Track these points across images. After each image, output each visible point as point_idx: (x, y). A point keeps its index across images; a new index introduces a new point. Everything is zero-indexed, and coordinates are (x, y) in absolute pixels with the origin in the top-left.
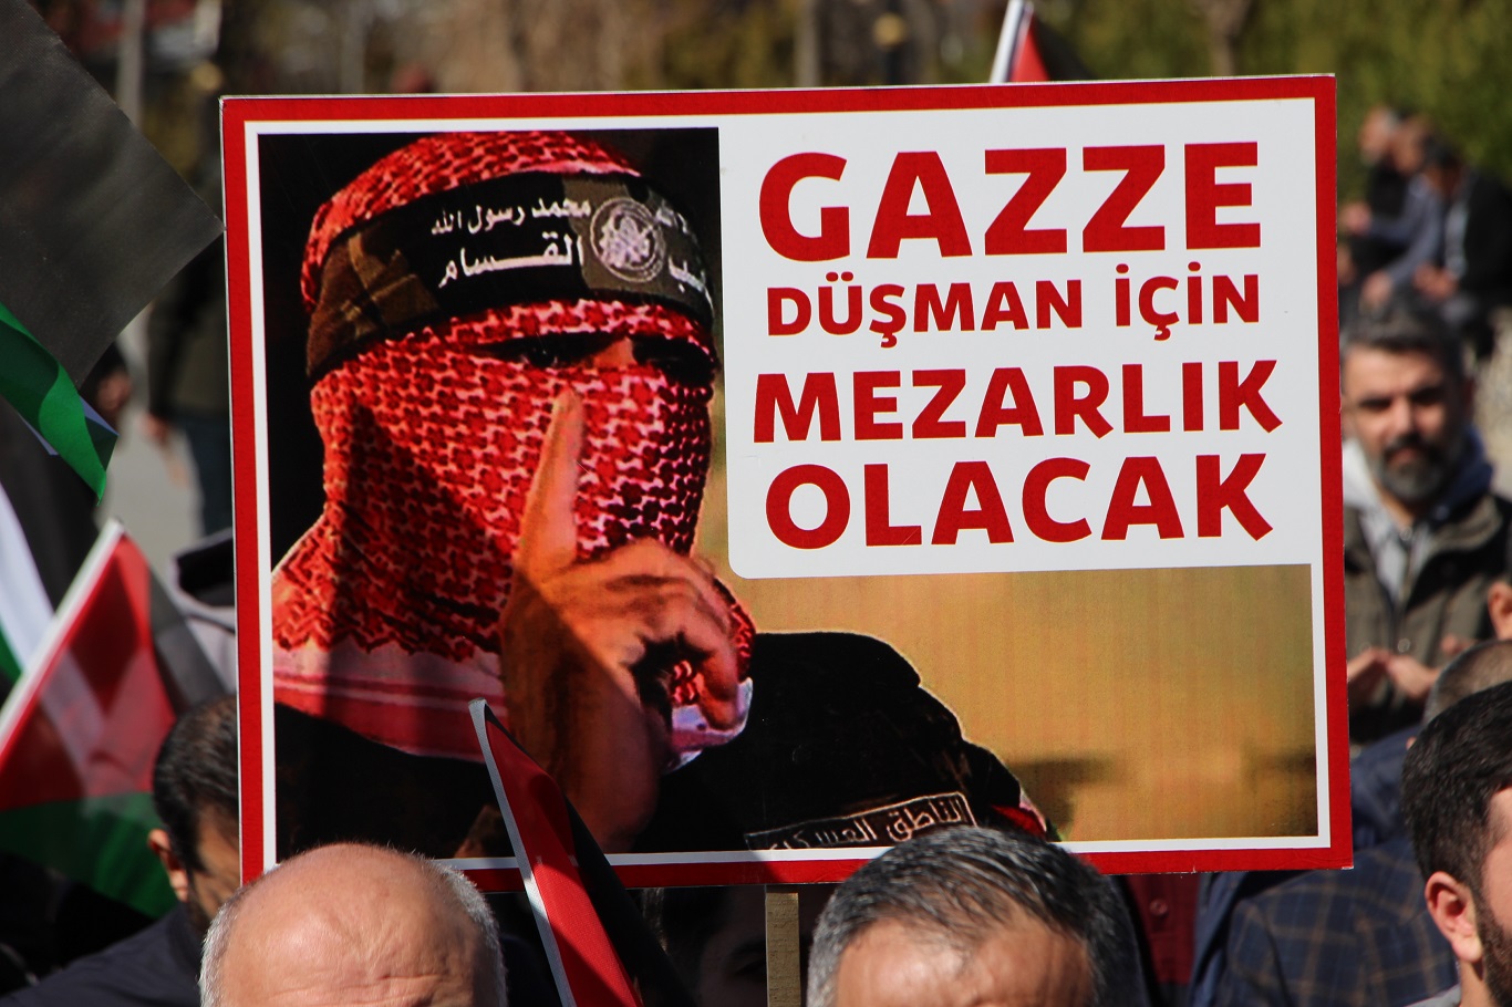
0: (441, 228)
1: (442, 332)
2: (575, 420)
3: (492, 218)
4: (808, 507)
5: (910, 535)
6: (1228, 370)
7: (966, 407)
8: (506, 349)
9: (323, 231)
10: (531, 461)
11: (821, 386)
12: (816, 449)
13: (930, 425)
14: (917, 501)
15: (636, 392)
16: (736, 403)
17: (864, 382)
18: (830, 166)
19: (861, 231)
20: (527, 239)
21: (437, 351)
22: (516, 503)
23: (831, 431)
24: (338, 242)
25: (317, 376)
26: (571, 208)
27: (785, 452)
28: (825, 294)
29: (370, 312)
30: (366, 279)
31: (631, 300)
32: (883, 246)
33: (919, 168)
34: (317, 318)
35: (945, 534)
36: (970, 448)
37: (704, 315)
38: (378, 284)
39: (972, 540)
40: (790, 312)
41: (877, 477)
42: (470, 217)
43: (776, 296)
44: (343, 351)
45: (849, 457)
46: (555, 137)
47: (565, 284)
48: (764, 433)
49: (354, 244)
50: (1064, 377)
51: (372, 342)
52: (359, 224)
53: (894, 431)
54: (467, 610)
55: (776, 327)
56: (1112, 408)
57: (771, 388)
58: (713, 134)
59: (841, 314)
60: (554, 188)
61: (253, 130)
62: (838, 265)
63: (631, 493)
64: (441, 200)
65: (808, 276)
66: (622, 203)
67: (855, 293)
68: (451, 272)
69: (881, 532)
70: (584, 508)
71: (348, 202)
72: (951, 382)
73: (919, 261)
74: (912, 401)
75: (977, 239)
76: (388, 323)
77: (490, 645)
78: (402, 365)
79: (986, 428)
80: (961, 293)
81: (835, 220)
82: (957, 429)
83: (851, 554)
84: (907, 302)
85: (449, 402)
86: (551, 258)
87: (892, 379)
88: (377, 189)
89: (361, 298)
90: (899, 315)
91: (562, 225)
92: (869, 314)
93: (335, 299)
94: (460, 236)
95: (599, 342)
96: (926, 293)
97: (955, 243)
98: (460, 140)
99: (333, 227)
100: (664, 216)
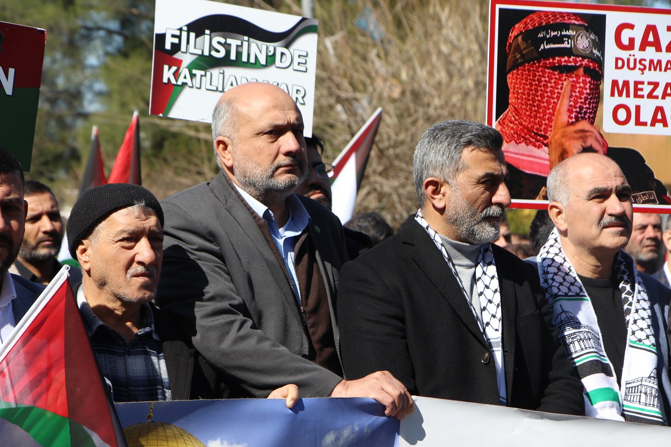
0: (540, 35)
1: (539, 63)
2: (569, 88)
3: (553, 34)
4: (622, 115)
5: (645, 124)
7: (659, 92)
8: (554, 68)
9: (513, 34)
10: (558, 98)
11: (626, 83)
12: (623, 100)
13: (651, 96)
14: (646, 116)
16: (606, 86)
17: (636, 83)
18: (631, 27)
19: (637, 44)
20: (560, 40)
21: (538, 67)
22: (554, 108)
23: (628, 95)
24: (516, 37)
25: (509, 72)
26: (571, 33)
27: (618, 100)
28: (628, 60)
29: (522, 56)
30: (522, 47)
31: (584, 58)
32: (642, 48)
33: (651, 29)
34: (510, 57)
35: (653, 124)
36: (659, 102)
37: (600, 62)
38: (525, 49)
39: (659, 125)
40: (620, 64)
41: (638, 108)
42: (547, 33)
43: (617, 59)
44: (516, 66)
45: (631, 102)
46: (569, 14)
47: (568, 52)
48: (612, 95)
49: (520, 38)
51: (522, 64)
52: (521, 33)
53: (642, 97)
54: (541, 136)
55: (617, 67)
57: (615, 83)
58: (604, 17)
59: (632, 65)
60: (567, 27)
61: (498, 6)
62: (631, 52)
63: (581, 108)
64: (541, 28)
65: (624, 55)
66: (583, 32)
67: (635, 60)
68: (542, 47)
69: (638, 123)
70: (570, 111)
71: (519, 27)
72: (656, 85)
73: (650, 53)
74: (647, 89)
75: (664, 47)
76: (527, 59)
77: (546, 145)
78: (529, 70)
79: (663, 97)
80: (659, 62)
81: (632, 40)
82: (657, 97)
83: (631, 128)
84: (647, 63)
85: (540, 81)
86: (566, 45)
87: (642, 83)
88: (526, 24)
89: (521, 52)
90: (645, 67)
91: (568, 37)
92: (638, 66)
93: (514, 52)
94: (544, 38)
95: (575, 68)
96: (651, 61)
97: (659, 49)
98: (546, 13)
99: (515, 33)
100: (592, 36)
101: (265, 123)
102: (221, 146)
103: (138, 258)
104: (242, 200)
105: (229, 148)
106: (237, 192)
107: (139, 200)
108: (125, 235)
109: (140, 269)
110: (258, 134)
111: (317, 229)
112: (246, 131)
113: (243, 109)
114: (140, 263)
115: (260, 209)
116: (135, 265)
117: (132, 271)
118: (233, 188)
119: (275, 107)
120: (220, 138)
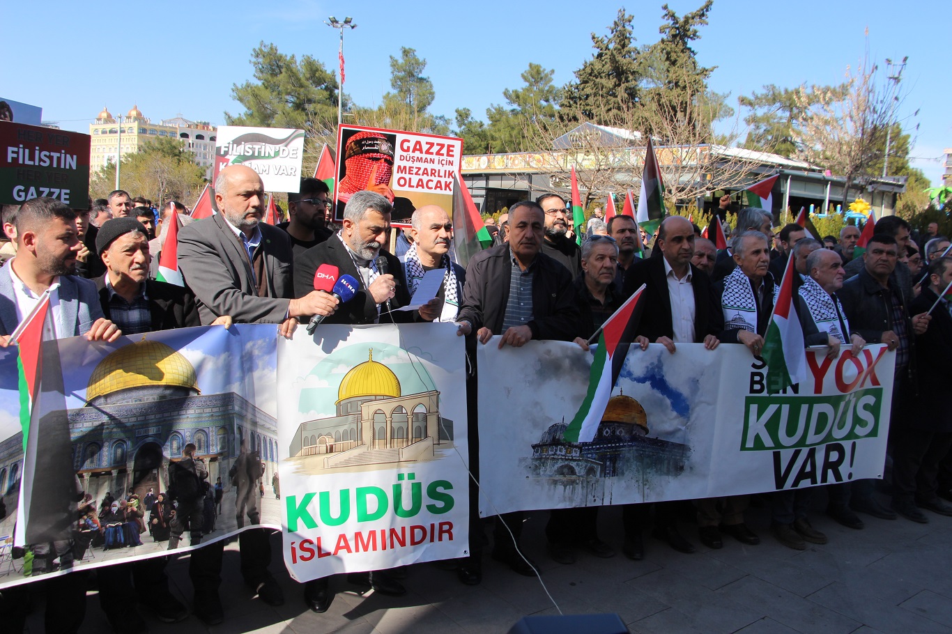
0: (363, 143)
1: (362, 156)
2: (376, 168)
3: (369, 142)
4: (402, 182)
5: (413, 187)
6: (449, 171)
7: (421, 172)
8: (369, 158)
9: (349, 142)
11: (405, 167)
12: (403, 175)
13: (417, 174)
14: (414, 183)
15: (384, 166)
16: (395, 168)
17: (410, 167)
18: (408, 141)
19: (411, 149)
20: (373, 145)
21: (361, 158)
22: (368, 177)
23: (406, 173)
24: (351, 143)
25: (347, 159)
26: (378, 142)
27: (400, 175)
28: (406, 156)
29: (354, 152)
30: (354, 148)
31: (384, 154)
32: (414, 151)
33: (418, 143)
34: (347, 152)
35: (417, 187)
36: (421, 177)
37: (392, 157)
39: (420, 188)
40: (402, 158)
41: (410, 179)
42: (367, 142)
43: (401, 156)
44: (350, 156)
45: (407, 176)
46: (378, 133)
47: (377, 151)
48: (398, 172)
49: (353, 143)
50: (432, 170)
51: (353, 156)
52: (354, 141)
53: (412, 174)
55: (401, 160)
56: (437, 174)
57: (399, 167)
58: (395, 136)
59: (408, 159)
60: (377, 139)
61: (342, 128)
62: (408, 153)
63: (382, 178)
64: (363, 139)
65: (405, 154)
66: (385, 142)
67: (410, 157)
68: (364, 148)
69: (410, 186)
70: (376, 179)
71: (353, 138)
72: (419, 169)
73: (417, 154)
74: (415, 170)
75: (424, 152)
76: (356, 154)
78: (357, 159)
79: (423, 175)
80: (421, 158)
81: (409, 147)
82: (419, 175)
83: (406, 188)
84: (415, 159)
85: (362, 164)
86: (375, 148)
87: (413, 167)
88: (356, 137)
89: (353, 150)
91: (377, 144)
92: (411, 159)
93: (350, 150)
94: (365, 144)
95: (380, 159)
96: (418, 158)
97: (421, 152)
98: (367, 133)
100: (389, 144)
101: (243, 189)
102: (219, 198)
103: (136, 261)
104: (229, 227)
105: (223, 200)
106: (226, 223)
107: (134, 229)
108: (127, 248)
109: (138, 266)
110: (238, 195)
111: (268, 241)
112: (232, 192)
113: (231, 180)
114: (137, 263)
115: (238, 232)
116: (134, 264)
117: (133, 267)
118: (224, 221)
119: (248, 181)
120: (218, 194)
